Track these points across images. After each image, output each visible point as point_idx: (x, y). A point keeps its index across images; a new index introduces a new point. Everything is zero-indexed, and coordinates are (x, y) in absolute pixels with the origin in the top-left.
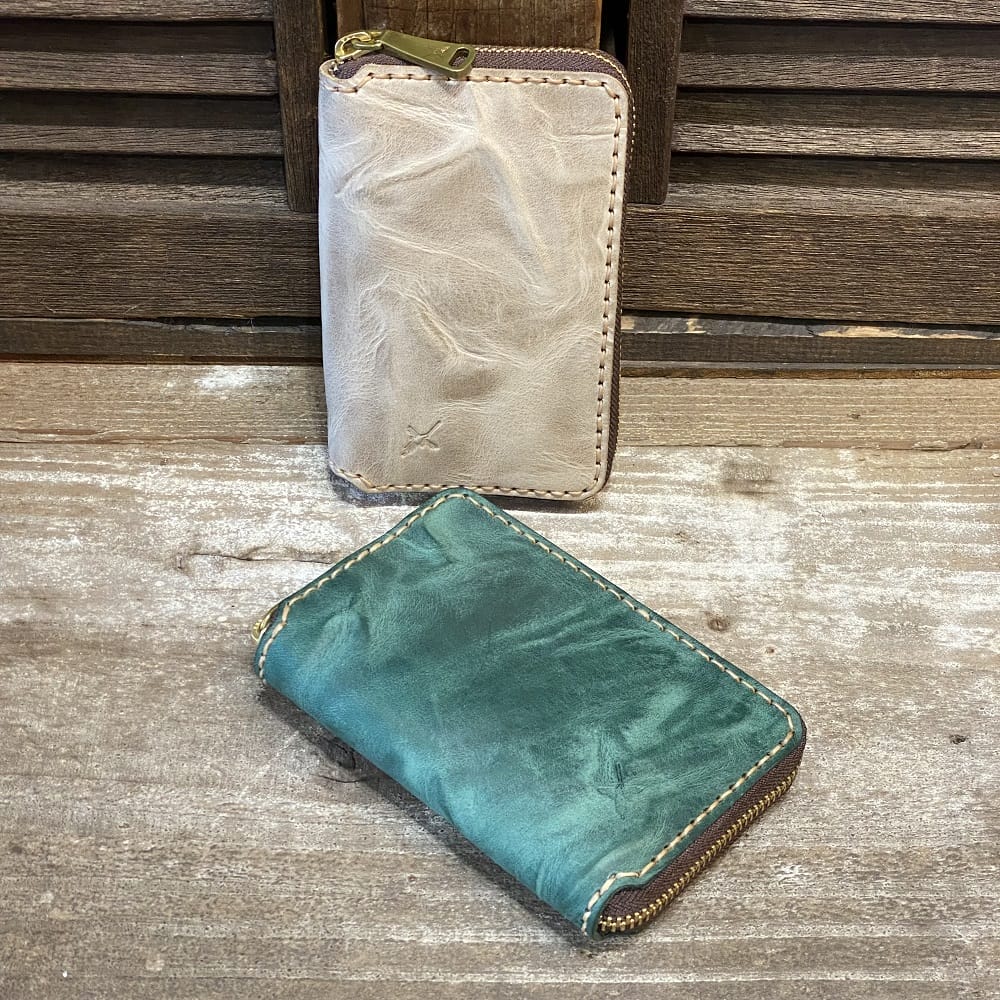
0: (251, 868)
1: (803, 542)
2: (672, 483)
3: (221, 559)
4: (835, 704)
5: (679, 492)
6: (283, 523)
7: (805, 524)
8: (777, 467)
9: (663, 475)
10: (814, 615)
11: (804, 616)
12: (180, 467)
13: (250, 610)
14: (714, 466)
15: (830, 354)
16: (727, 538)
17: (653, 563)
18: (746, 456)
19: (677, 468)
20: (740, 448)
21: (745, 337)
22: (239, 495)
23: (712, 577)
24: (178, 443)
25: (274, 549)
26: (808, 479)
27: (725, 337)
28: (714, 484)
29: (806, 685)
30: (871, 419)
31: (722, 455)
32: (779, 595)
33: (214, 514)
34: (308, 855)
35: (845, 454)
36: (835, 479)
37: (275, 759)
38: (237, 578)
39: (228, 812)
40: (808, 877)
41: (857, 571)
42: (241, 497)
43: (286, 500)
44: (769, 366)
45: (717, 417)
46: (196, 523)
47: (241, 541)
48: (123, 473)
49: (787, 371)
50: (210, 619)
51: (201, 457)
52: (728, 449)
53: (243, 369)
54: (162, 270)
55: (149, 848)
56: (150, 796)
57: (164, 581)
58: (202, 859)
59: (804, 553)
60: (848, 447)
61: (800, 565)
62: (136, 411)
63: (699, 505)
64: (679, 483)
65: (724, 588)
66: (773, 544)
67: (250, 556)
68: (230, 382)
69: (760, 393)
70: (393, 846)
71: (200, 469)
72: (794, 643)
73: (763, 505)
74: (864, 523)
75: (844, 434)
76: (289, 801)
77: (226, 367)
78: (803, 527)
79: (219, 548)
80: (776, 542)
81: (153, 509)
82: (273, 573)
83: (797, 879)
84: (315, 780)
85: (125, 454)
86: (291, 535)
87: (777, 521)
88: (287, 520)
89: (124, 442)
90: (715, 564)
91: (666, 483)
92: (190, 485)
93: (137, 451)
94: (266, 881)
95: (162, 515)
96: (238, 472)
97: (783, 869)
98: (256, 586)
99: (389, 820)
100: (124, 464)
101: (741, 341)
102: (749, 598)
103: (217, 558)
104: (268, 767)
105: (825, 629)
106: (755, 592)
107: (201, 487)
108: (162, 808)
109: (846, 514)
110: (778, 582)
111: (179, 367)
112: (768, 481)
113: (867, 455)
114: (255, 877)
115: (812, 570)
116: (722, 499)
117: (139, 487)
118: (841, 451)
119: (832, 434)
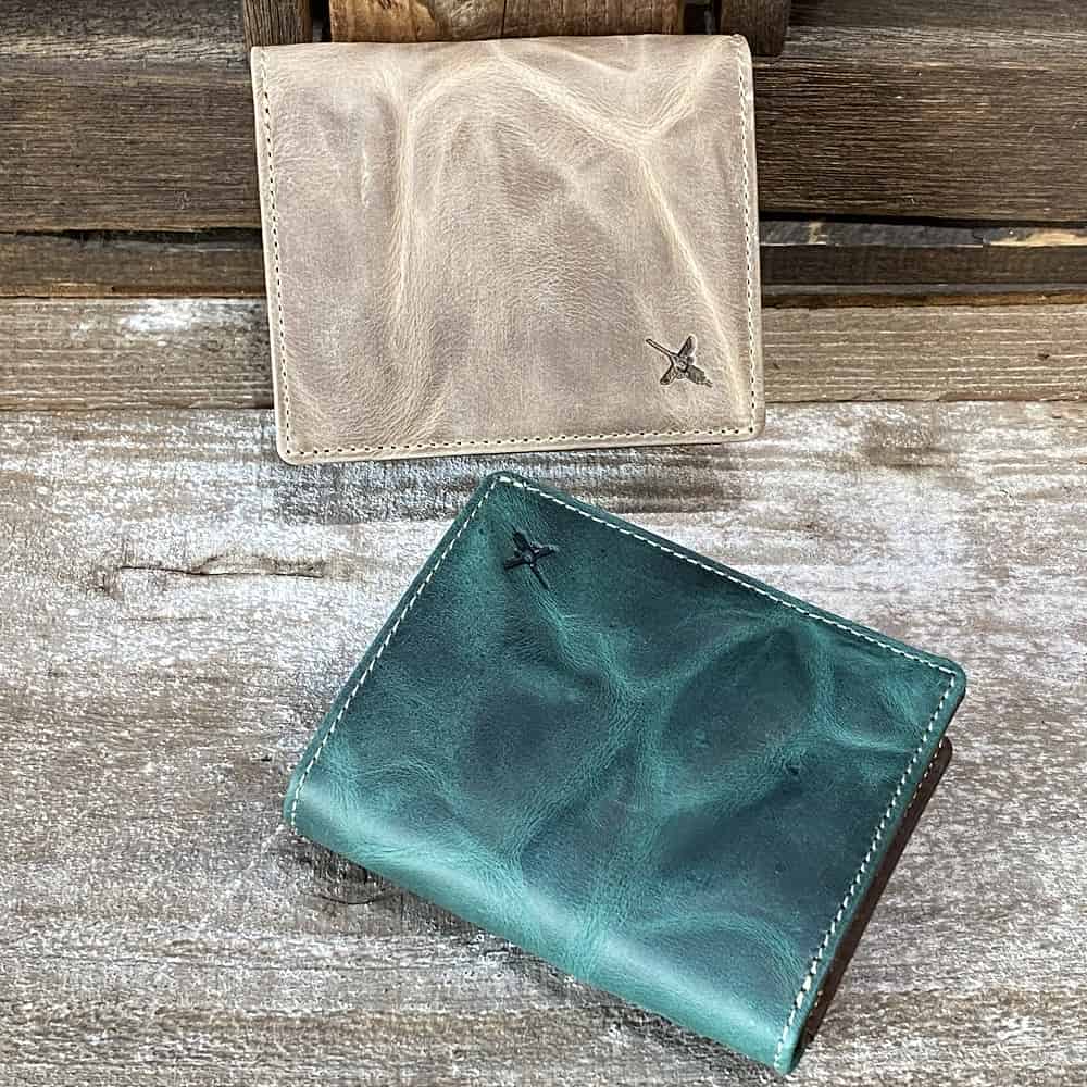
0: (217, 1043)
1: (985, 535)
2: (795, 454)
3: (164, 575)
4: (1055, 770)
5: (805, 466)
6: (248, 520)
7: (988, 509)
8: (941, 430)
9: (783, 444)
10: (1012, 639)
11: (998, 640)
12: (101, 443)
13: (207, 648)
14: (851, 429)
15: (1005, 271)
16: (880, 531)
17: (778, 568)
18: (896, 415)
19: (800, 435)
20: (886, 404)
21: (887, 248)
22: (187, 481)
23: (863, 587)
24: (97, 409)
25: (238, 560)
26: (985, 445)
27: (860, 249)
28: (853, 454)
29: (1010, 742)
30: (1066, 360)
31: (862, 413)
32: (960, 612)
33: (150, 509)
34: (303, 1020)
35: (1033, 410)
36: (1025, 445)
37: (247, 871)
38: (187, 601)
39: (181, 955)
40: (1044, 1034)
41: (1067, 574)
42: (189, 485)
43: (253, 488)
44: (918, 289)
45: (850, 361)
46: (125, 522)
47: (192, 547)
48: (19, 452)
49: (943, 295)
50: (148, 663)
51: (129, 429)
52: (869, 405)
53: (186, 303)
54: (68, 161)
55: (63, 1016)
56: (63, 933)
57: (81, 608)
58: (143, 1030)
59: (989, 549)
60: (1037, 400)
61: (984, 569)
62: (34, 364)
63: (835, 485)
64: (804, 455)
65: (880, 602)
66: (944, 539)
67: (205, 570)
68: (170, 322)
69: (907, 327)
70: (429, 1002)
71: (130, 445)
72: (987, 681)
73: (925, 484)
74: (1069, 506)
75: (1030, 381)
76: (271, 935)
77: (165, 301)
78: (985, 514)
79: (160, 559)
80: (948, 534)
81: (62, 504)
82: (238, 593)
83: (1026, 1037)
84: (309, 903)
85: (21, 425)
86: (262, 537)
87: (947, 505)
88: (257, 515)
89: (20, 408)
90: (865, 568)
91: (787, 454)
92: (115, 468)
93: (38, 420)
94: (239, 1063)
95: (75, 513)
96: (184, 449)
97: (1004, 1023)
98: (214, 613)
99: (420, 960)
100: (20, 440)
101: (883, 254)
102: (918, 616)
103: (158, 573)
104: (238, 883)
105: (1030, 661)
106: (926, 608)
107: (131, 471)
108: (83, 952)
109: (1042, 495)
110: (957, 592)
111: (97, 302)
112: (929, 450)
113: (1064, 410)
114: (224, 1056)
115: (1003, 575)
116: (867, 476)
117: (41, 473)
118: (1028, 405)
119: (1014, 381)
